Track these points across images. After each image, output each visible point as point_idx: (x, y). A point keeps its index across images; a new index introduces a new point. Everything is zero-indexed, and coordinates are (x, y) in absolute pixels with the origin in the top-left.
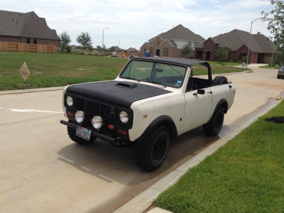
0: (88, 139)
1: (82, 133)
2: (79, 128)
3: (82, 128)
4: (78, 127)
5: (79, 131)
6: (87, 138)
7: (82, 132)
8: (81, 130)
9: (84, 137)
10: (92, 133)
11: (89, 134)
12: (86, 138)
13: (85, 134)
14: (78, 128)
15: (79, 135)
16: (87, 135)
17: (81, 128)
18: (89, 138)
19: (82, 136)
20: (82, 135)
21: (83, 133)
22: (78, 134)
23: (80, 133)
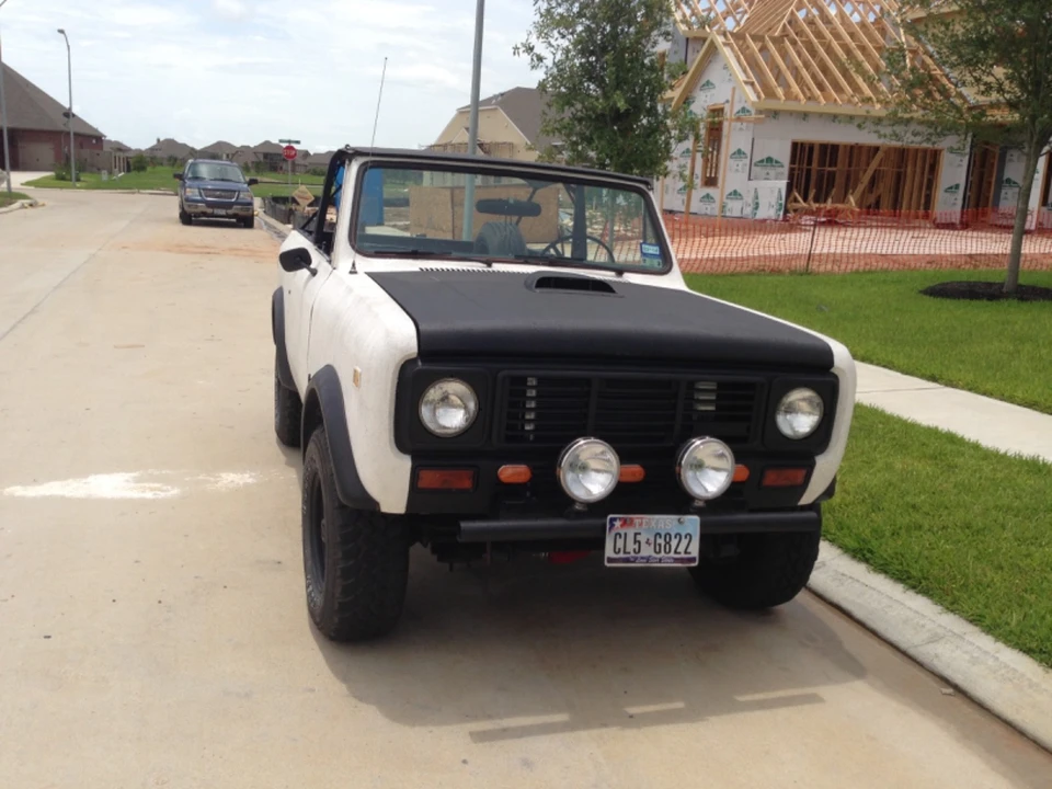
0: (693, 560)
1: (643, 545)
2: (618, 524)
3: (637, 521)
4: (612, 520)
5: (620, 543)
6: (683, 555)
7: (641, 538)
8: (631, 532)
9: (660, 561)
10: (703, 525)
11: (689, 536)
12: (676, 560)
13: (661, 541)
14: (612, 526)
15: (627, 560)
16: (674, 543)
17: (625, 523)
18: (694, 550)
19: (648, 559)
20: (647, 551)
21: (648, 542)
22: (622, 555)
23: (631, 546)
